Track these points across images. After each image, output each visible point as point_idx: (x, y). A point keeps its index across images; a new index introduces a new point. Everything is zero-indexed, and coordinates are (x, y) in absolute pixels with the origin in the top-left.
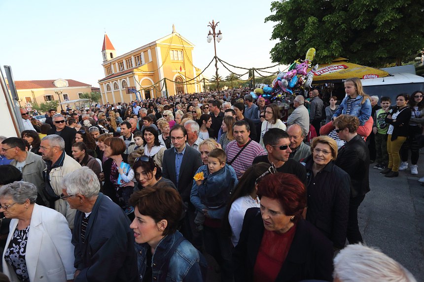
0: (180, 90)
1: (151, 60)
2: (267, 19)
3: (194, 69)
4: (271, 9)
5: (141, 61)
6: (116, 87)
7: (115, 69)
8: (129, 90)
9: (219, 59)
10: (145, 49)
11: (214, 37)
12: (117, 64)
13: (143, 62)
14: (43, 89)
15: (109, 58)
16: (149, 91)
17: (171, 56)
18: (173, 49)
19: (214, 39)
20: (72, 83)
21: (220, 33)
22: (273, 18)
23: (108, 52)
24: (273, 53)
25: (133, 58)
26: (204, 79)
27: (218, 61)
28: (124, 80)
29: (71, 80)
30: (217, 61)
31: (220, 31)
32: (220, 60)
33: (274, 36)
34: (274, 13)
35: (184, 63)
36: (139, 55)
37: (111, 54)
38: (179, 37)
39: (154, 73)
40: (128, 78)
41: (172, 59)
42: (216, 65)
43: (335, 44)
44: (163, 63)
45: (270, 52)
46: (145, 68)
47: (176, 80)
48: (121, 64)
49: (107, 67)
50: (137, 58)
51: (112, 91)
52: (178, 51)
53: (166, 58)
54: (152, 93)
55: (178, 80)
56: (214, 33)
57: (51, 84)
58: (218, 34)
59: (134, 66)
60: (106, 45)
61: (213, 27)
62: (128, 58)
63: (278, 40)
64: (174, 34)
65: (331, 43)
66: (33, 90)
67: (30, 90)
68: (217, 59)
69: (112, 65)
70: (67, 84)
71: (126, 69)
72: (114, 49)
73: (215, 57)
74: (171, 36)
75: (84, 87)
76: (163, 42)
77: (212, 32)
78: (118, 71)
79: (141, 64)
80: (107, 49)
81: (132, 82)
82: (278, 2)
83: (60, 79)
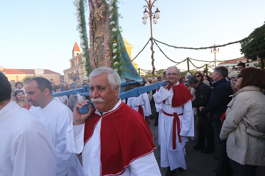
11: (151, 17)
12: (78, 59)
14: (25, 75)
19: (151, 19)
21: (157, 11)
23: (76, 53)
28: (78, 69)
29: (47, 70)
30: (153, 44)
31: (157, 9)
37: (78, 54)
42: (152, 49)
49: (72, 61)
56: (151, 11)
57: (32, 71)
60: (75, 48)
66: (18, 75)
68: (153, 41)
69: (75, 60)
70: (43, 72)
72: (80, 51)
73: (151, 39)
75: (54, 75)
77: (148, 10)
81: (82, 71)
83: (39, 69)
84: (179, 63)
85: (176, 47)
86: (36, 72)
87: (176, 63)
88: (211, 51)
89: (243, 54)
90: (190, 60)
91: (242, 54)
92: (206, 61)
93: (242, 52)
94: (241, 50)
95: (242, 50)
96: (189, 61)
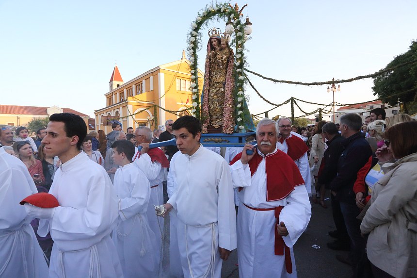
1: (152, 89)
5: (142, 91)
10: (146, 76)
12: (118, 94)
13: (144, 91)
14: (32, 116)
15: (115, 87)
17: (178, 85)
18: (180, 78)
21: (248, 23)
23: (115, 83)
25: (134, 87)
28: (118, 110)
36: (140, 83)
37: (118, 85)
39: (153, 104)
40: (121, 108)
41: (178, 89)
44: (166, 92)
46: (143, 97)
47: (181, 114)
48: (122, 94)
49: (109, 97)
50: (138, 87)
52: (187, 81)
53: (170, 87)
57: (44, 111)
62: (129, 86)
64: (184, 61)
66: (19, 116)
67: (16, 115)
69: (114, 95)
76: (169, 68)
78: (118, 102)
79: (141, 94)
80: (115, 80)
81: (125, 112)
83: (55, 108)
84: (278, 106)
87: (274, 105)
88: (328, 89)
89: (377, 94)
90: (295, 102)
91: (375, 94)
92: (320, 104)
93: (374, 92)
94: (374, 89)
95: (376, 89)
96: (294, 104)
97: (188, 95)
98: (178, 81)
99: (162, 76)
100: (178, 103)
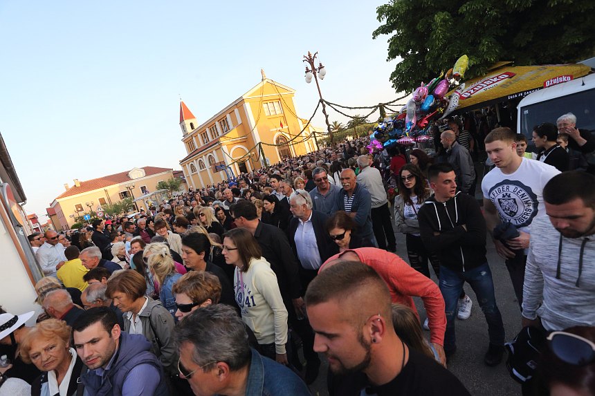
0: (285, 154)
1: (240, 122)
2: (376, 34)
3: (300, 121)
4: (379, 18)
5: (228, 126)
6: (202, 165)
7: (199, 143)
8: (216, 167)
9: (327, 103)
10: (230, 110)
11: (315, 74)
12: (199, 135)
13: (231, 127)
14: (118, 185)
15: (189, 130)
16: (244, 164)
17: (266, 110)
18: (266, 102)
19: (316, 77)
20: (149, 171)
21: (321, 67)
22: (384, 30)
23: (187, 122)
24: (395, 78)
25: (217, 123)
26: (314, 133)
27: (326, 105)
28: (210, 154)
29: (148, 167)
30: (324, 106)
31: (320, 64)
32: (329, 104)
33: (392, 55)
34: (384, 22)
35: (284, 117)
36: (224, 119)
37: (191, 124)
38: (273, 84)
39: (247, 138)
40: (214, 151)
41: (267, 114)
42: (324, 111)
43: (485, 42)
44: (257, 122)
45: (391, 79)
46: (234, 133)
47: (277, 141)
48: (204, 135)
49: (188, 141)
50: (222, 124)
51: (198, 172)
52: (274, 103)
53: (259, 115)
54: (248, 164)
55: (280, 141)
56: (314, 68)
57: (125, 177)
58: (320, 68)
59: (220, 134)
60: (184, 114)
61: (311, 61)
62: (211, 125)
63: (399, 59)
64: (265, 82)
65: (480, 43)
66: (107, 188)
67: (102, 189)
68: (324, 103)
69: (194, 138)
70: (142, 173)
71: (211, 140)
72: (194, 117)
73: (321, 101)
74: (261, 85)
75: (163, 173)
76: (252, 95)
77: (310, 68)
78: (202, 145)
79: (228, 130)
80: (187, 118)
81: (220, 155)
82: (386, 6)
83: (135, 169)
85: (350, 108)
86: (132, 175)
97: (279, 119)
98: (265, 106)
99: (247, 106)
100: (271, 130)
